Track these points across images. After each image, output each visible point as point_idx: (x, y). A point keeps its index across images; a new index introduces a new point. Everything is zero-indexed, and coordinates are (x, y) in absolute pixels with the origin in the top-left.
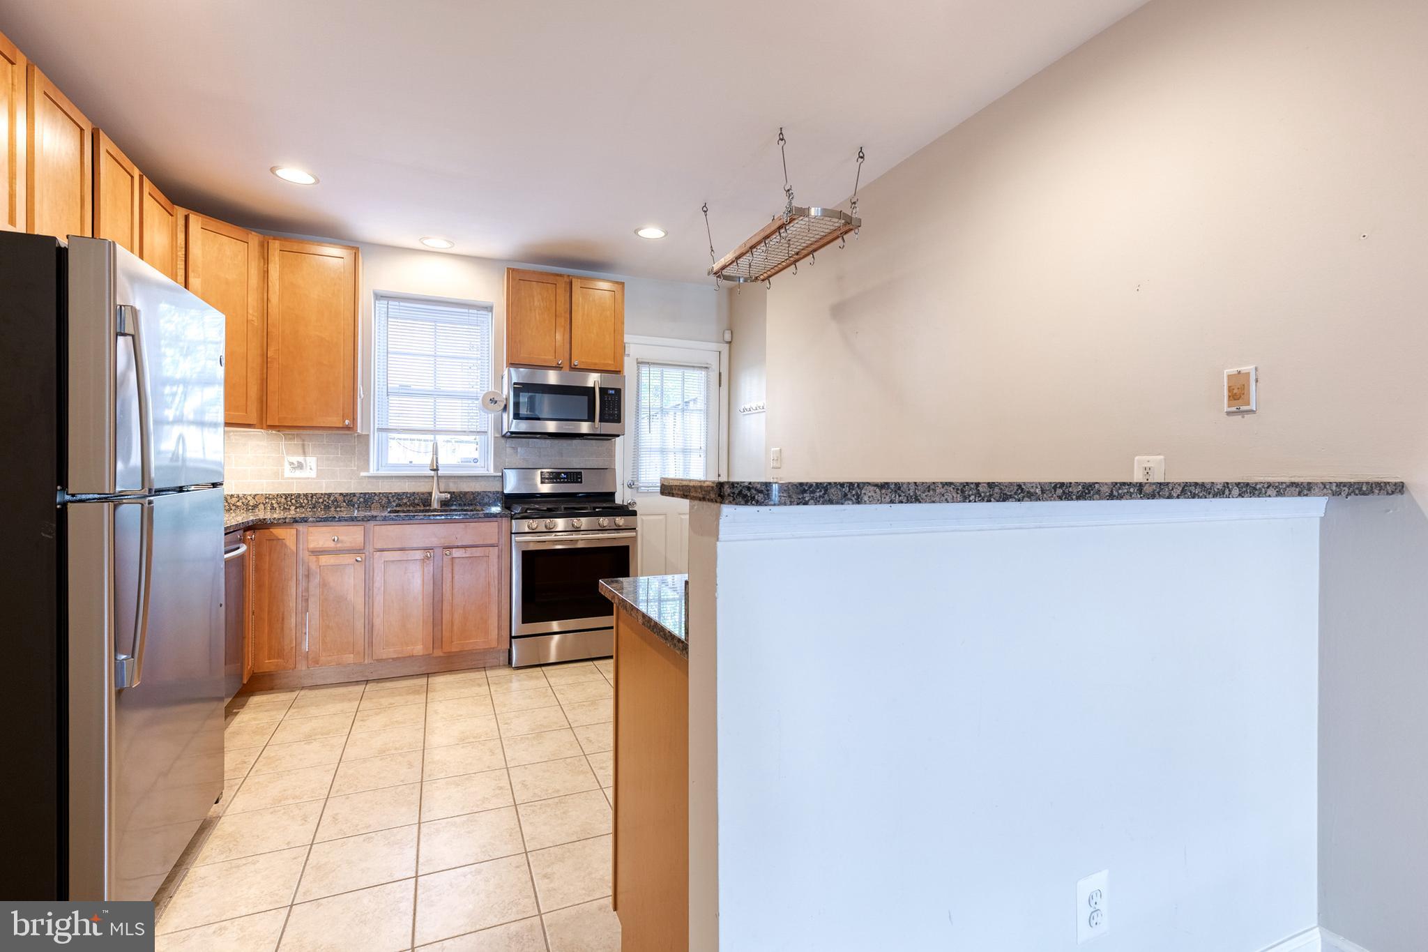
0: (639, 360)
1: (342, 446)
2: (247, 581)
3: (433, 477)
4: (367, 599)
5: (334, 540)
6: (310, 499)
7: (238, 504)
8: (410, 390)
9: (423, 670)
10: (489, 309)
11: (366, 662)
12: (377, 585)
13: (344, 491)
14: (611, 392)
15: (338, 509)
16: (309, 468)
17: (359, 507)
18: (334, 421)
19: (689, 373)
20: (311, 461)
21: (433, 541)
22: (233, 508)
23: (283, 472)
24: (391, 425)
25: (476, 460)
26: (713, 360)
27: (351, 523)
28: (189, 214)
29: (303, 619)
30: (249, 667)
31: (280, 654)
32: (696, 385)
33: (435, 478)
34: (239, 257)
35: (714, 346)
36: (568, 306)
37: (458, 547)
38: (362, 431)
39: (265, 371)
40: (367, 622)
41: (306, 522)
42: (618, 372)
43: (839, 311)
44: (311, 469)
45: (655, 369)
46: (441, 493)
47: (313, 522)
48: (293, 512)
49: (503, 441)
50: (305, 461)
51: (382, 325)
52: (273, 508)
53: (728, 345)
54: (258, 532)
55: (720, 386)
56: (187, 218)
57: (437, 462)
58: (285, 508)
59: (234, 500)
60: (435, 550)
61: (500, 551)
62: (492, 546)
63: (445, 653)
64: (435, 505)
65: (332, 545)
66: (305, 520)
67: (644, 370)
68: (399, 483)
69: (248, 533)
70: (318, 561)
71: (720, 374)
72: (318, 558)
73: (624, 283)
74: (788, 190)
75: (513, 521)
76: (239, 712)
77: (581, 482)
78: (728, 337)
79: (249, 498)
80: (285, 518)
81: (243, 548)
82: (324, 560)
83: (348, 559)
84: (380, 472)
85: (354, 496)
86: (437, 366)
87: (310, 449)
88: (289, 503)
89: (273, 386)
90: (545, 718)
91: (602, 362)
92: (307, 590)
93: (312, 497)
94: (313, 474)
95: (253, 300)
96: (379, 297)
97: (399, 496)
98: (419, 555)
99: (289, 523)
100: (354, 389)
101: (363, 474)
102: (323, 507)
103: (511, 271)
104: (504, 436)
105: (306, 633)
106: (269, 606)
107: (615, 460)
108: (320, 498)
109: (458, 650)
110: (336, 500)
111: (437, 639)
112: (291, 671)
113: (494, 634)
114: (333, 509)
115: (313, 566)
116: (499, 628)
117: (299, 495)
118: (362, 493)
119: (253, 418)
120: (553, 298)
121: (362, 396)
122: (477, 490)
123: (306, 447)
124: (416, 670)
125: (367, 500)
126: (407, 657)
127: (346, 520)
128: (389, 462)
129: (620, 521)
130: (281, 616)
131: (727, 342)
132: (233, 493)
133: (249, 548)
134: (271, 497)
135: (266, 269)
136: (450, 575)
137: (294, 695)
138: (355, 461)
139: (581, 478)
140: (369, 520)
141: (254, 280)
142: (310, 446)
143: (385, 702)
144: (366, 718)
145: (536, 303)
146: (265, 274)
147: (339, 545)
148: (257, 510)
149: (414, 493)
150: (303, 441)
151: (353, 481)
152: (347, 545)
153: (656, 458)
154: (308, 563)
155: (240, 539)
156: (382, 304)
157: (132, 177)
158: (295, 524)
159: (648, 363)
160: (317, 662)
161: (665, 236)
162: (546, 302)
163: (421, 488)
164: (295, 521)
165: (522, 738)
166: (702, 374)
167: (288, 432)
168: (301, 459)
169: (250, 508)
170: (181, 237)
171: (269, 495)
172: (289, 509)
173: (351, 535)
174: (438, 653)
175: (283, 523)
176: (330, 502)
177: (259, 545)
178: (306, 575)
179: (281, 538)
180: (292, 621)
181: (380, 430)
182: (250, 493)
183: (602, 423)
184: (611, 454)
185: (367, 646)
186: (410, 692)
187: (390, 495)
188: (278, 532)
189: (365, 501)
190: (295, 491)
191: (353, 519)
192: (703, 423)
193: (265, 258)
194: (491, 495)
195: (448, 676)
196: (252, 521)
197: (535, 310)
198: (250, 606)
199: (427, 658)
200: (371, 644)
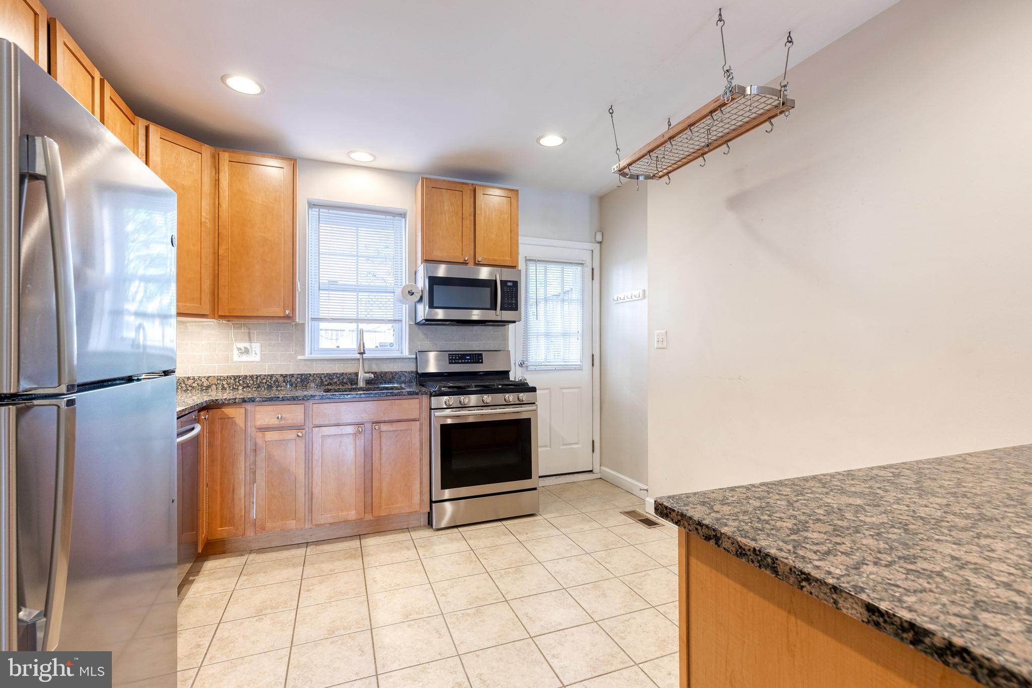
0: (528, 258)
1: (282, 334)
2: (202, 458)
3: (359, 359)
4: (307, 470)
5: (278, 418)
6: (255, 380)
7: (194, 385)
8: (337, 285)
9: (355, 531)
10: (403, 215)
11: (307, 527)
12: (315, 457)
13: (284, 373)
14: (509, 284)
15: (279, 388)
16: (254, 353)
17: (296, 387)
18: (277, 311)
19: (568, 268)
20: (256, 347)
21: (365, 417)
22: (190, 388)
23: (232, 357)
24: (322, 315)
25: (391, 345)
26: (586, 257)
27: (293, 402)
28: (149, 125)
29: (251, 489)
30: (204, 535)
31: (231, 522)
32: (573, 277)
33: (361, 361)
34: (194, 166)
35: (589, 246)
36: (472, 210)
37: (385, 422)
38: (299, 320)
39: (217, 267)
40: (307, 491)
41: (253, 401)
42: (514, 267)
43: (735, 203)
44: (256, 354)
45: (541, 265)
46: (365, 373)
47: (260, 401)
48: (240, 392)
49: (416, 327)
50: (251, 346)
51: (313, 230)
52: (224, 388)
53: (599, 244)
54: (211, 412)
55: (593, 279)
56: (147, 128)
57: (364, 347)
58: (234, 388)
59: (191, 381)
60: (366, 425)
61: (421, 425)
62: (414, 420)
63: (374, 517)
64: (361, 384)
65: (276, 422)
66: (252, 400)
67: (532, 267)
68: (330, 365)
69: (202, 413)
70: (264, 437)
71: (593, 270)
72: (264, 435)
73: (518, 190)
74: (727, 71)
75: (432, 398)
76: (195, 580)
77: (482, 362)
78: (599, 238)
79: (203, 380)
80: (235, 399)
81: (198, 428)
82: (270, 436)
83: (292, 435)
84: (312, 356)
85: (293, 377)
86: (359, 264)
87: (255, 336)
88: (237, 383)
89: (222, 281)
90: (478, 588)
91: (501, 258)
92: (255, 463)
93: (257, 378)
94: (257, 358)
95: (206, 204)
96: (312, 205)
97: (330, 376)
98: (350, 430)
99: (239, 403)
100: (293, 284)
101: (300, 357)
102: (266, 387)
103: (425, 180)
104: (418, 324)
105: (253, 503)
106: (221, 478)
107: (508, 343)
108: (264, 379)
109: (385, 514)
110: (277, 381)
111: (368, 506)
112: (241, 537)
113: (416, 499)
114: (274, 388)
115: (260, 441)
116: (421, 493)
117: (246, 376)
118: (299, 374)
119: (206, 309)
120: (460, 203)
121: (299, 289)
122: (395, 370)
123: (252, 335)
124: (349, 532)
125: (303, 380)
126: (343, 521)
127: (288, 400)
128: (320, 347)
129: (523, 396)
130: (231, 488)
131: (598, 242)
132: (189, 376)
133: (203, 429)
134: (222, 378)
135: (217, 178)
136: (379, 448)
137: (243, 559)
138: (292, 345)
139: (482, 359)
140: (308, 399)
141: (207, 187)
142: (255, 332)
143: (326, 567)
144: (311, 588)
145: (446, 208)
146: (217, 182)
147: (282, 422)
148: (210, 391)
149: (343, 373)
150: (249, 329)
151: (291, 364)
152: (290, 422)
153: (542, 341)
154: (256, 439)
155: (195, 419)
156: (314, 212)
157: (93, 78)
158: (244, 403)
159: (535, 260)
160: (263, 528)
161: (564, 143)
162: (454, 207)
163: (349, 369)
164: (244, 401)
165: (463, 614)
166: (580, 268)
167: (236, 321)
168: (247, 345)
169: (204, 388)
170: (142, 144)
171: (221, 377)
172: (237, 389)
173: (293, 413)
174: (369, 517)
175: (234, 403)
176: (272, 382)
177: (212, 423)
178: (253, 450)
179: (231, 417)
180: (241, 492)
181: (313, 319)
182: (204, 375)
183: (502, 311)
184: (505, 339)
185: (307, 513)
186: (347, 556)
187: (323, 376)
188: (229, 411)
189: (302, 381)
190: (242, 373)
191: (294, 399)
192: (580, 311)
193: (216, 168)
194: (406, 374)
195: (378, 537)
196: (206, 402)
197: (445, 214)
198: (204, 479)
199: (359, 522)
200: (311, 510)
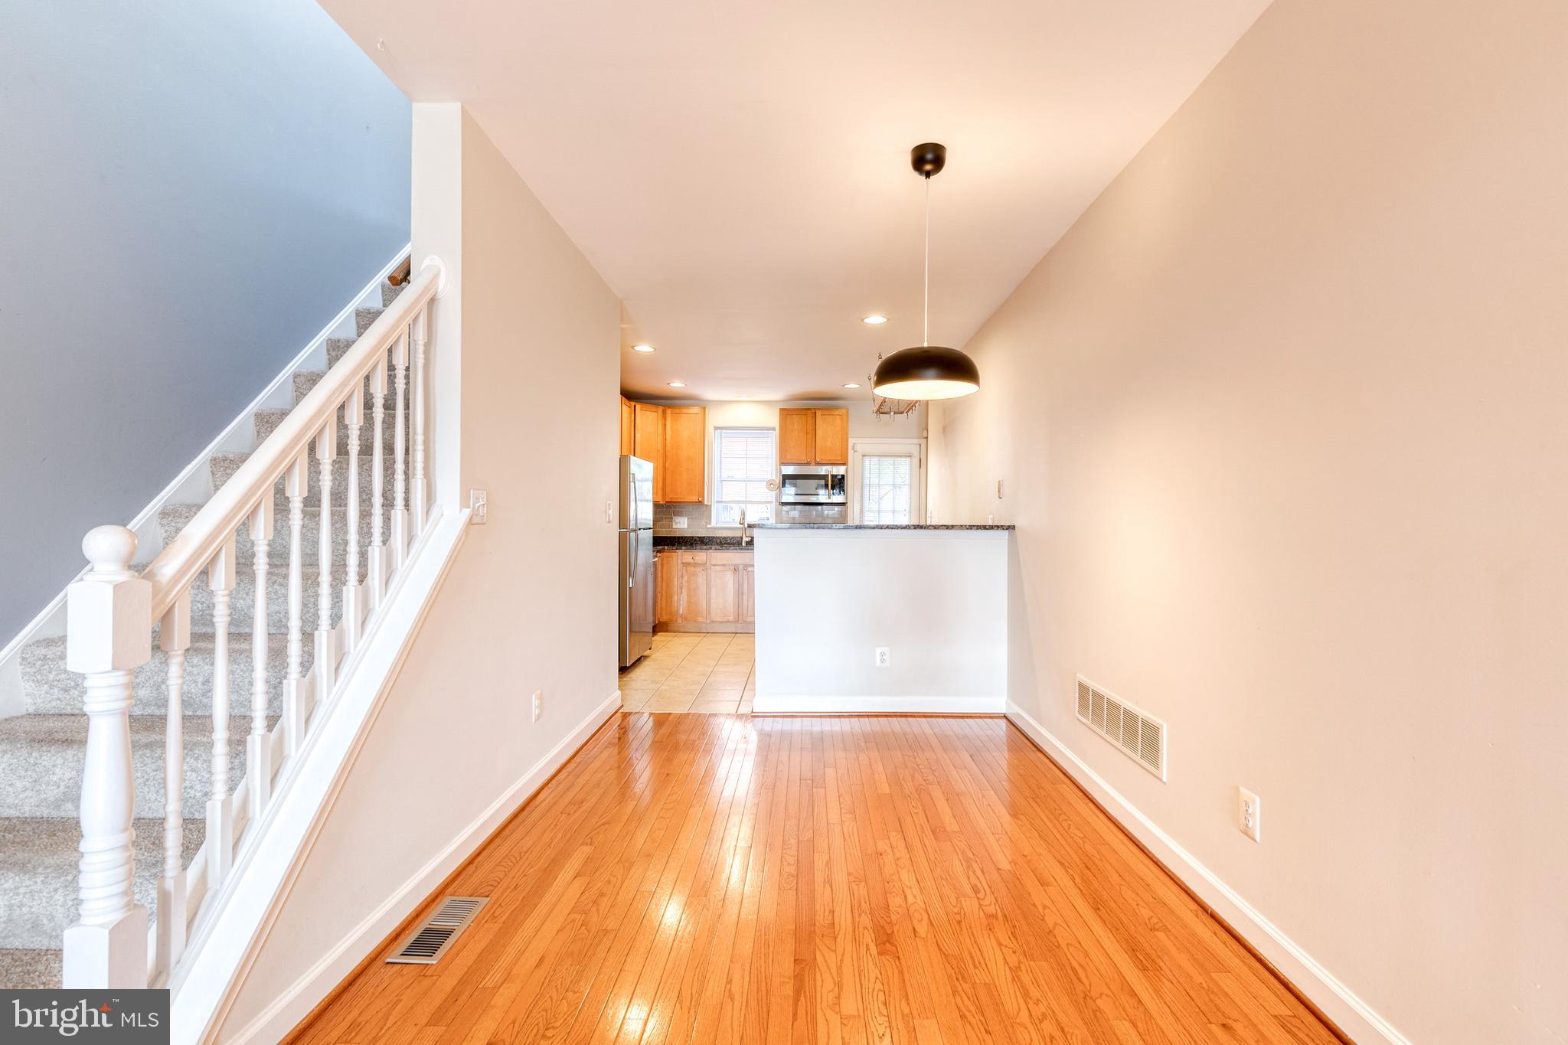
0: (863, 454)
1: (697, 512)
3: (742, 528)
4: (708, 590)
5: (693, 559)
6: (683, 538)
8: (733, 478)
10: (774, 429)
11: (707, 622)
12: (712, 582)
13: (699, 536)
14: (838, 477)
15: (696, 544)
17: (706, 542)
18: (694, 498)
19: (899, 460)
20: (684, 519)
21: (740, 562)
23: (672, 525)
24: (720, 499)
25: (768, 518)
26: (915, 450)
28: (635, 404)
29: (681, 597)
30: (659, 619)
31: (670, 613)
32: (904, 467)
34: (655, 423)
35: (915, 441)
38: (708, 502)
39: (665, 474)
40: (708, 602)
42: (843, 464)
44: (684, 523)
45: (876, 459)
46: (747, 536)
47: (684, 549)
49: (779, 506)
50: (682, 519)
51: (717, 444)
53: (925, 440)
54: (662, 553)
55: (919, 467)
56: (635, 406)
57: (744, 520)
60: (740, 567)
63: (744, 621)
64: (744, 542)
65: (692, 561)
67: (867, 461)
68: (726, 531)
70: (686, 569)
71: (920, 459)
78: (925, 434)
82: (691, 569)
83: (700, 567)
84: (716, 525)
85: (704, 536)
86: (747, 464)
87: (684, 513)
89: (668, 482)
91: (834, 458)
92: (682, 583)
94: (685, 525)
96: (716, 428)
97: (726, 537)
100: (703, 482)
101: (708, 526)
102: (690, 543)
103: (782, 410)
105: (681, 604)
106: (666, 589)
108: (689, 539)
110: (696, 540)
111: (740, 614)
112: (675, 622)
114: (694, 544)
115: (685, 572)
118: (708, 537)
119: (659, 498)
120: (805, 425)
121: (708, 484)
123: (682, 512)
127: (698, 549)
128: (721, 520)
130: (671, 595)
131: (925, 438)
135: (665, 428)
136: (747, 580)
138: (703, 519)
140: (708, 549)
141: (660, 436)
142: (684, 511)
145: (795, 428)
146: (665, 425)
147: (696, 561)
149: (734, 536)
150: (681, 509)
151: (703, 529)
152: (699, 562)
154: (682, 570)
156: (717, 433)
158: (677, 551)
159: (870, 455)
160: (685, 621)
161: (859, 387)
162: (802, 426)
163: (737, 534)
166: (908, 460)
167: (674, 504)
170: (633, 416)
173: (701, 557)
176: (693, 541)
177: (662, 559)
178: (682, 576)
179: (671, 556)
180: (675, 598)
181: (717, 502)
183: (833, 496)
184: (845, 516)
187: (721, 537)
188: (670, 554)
189: (710, 539)
190: (676, 534)
191: (702, 550)
193: (665, 418)
197: (795, 431)
200: (709, 613)
